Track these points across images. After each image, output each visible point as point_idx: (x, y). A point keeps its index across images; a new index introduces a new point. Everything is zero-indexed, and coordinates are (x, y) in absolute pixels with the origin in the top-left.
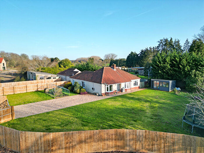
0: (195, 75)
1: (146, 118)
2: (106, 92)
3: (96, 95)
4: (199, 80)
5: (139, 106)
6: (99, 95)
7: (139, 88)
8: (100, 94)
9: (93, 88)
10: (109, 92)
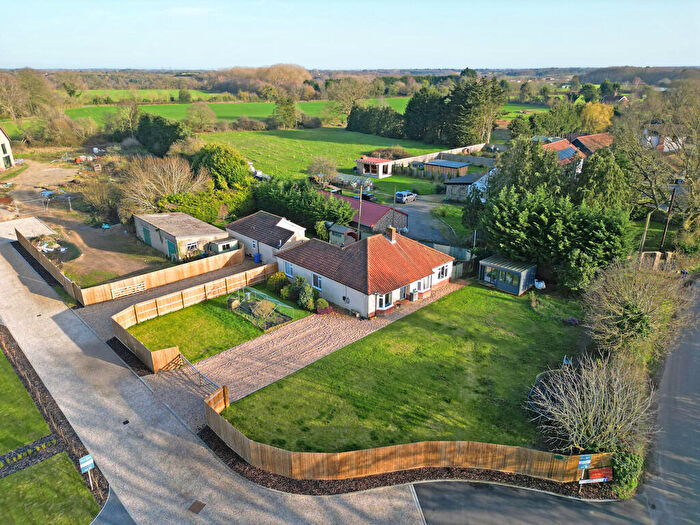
0: (578, 263)
1: (467, 390)
2: (378, 308)
3: (355, 315)
4: (584, 274)
5: (451, 354)
6: (362, 318)
7: (450, 280)
8: (364, 315)
9: (344, 298)
10: (384, 308)
